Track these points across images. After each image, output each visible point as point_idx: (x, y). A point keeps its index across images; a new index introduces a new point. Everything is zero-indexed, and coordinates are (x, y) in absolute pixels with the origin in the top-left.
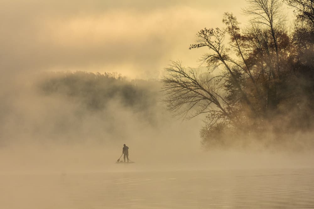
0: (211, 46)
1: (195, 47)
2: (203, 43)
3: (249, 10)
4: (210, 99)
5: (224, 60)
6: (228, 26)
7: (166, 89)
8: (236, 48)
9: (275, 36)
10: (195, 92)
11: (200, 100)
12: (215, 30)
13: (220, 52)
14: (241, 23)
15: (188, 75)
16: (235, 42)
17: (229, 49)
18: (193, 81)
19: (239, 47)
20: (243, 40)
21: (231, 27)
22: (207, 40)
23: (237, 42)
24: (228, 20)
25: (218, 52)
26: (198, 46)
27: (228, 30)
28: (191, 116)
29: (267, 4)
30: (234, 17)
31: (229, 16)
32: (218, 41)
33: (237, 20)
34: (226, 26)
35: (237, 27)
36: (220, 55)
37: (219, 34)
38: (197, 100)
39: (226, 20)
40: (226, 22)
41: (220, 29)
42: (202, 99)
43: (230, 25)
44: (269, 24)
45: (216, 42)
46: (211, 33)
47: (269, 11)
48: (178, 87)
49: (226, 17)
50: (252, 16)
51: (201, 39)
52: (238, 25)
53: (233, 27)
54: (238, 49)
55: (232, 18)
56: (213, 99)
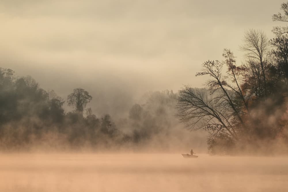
0: (212, 74)
1: (200, 75)
2: (207, 71)
3: (245, 47)
4: (213, 115)
5: (222, 85)
6: (226, 59)
7: (180, 106)
8: (232, 76)
9: (264, 68)
10: (202, 109)
11: (205, 115)
12: (215, 62)
13: (219, 79)
14: (237, 57)
15: (197, 96)
16: (231, 72)
17: (227, 77)
18: (200, 100)
19: (234, 75)
20: (238, 70)
21: (229, 60)
22: (209, 69)
23: (233, 72)
24: (227, 55)
25: (217, 79)
26: (202, 74)
27: (226, 62)
28: (198, 128)
29: (258, 43)
30: (231, 52)
31: (227, 51)
32: (217, 71)
33: (233, 55)
34: (225, 59)
35: (234, 60)
36: (219, 81)
37: (218, 65)
38: (202, 116)
39: (225, 55)
40: (225, 56)
41: (220, 61)
42: (206, 115)
43: (228, 59)
44: (260, 59)
45: (215, 71)
46: (213, 64)
47: (259, 48)
48: (189, 105)
49: (225, 52)
50: (247, 52)
51: (205, 69)
52: (235, 58)
53: (230, 60)
54: (234, 77)
55: (230, 53)
56: (215, 115)
